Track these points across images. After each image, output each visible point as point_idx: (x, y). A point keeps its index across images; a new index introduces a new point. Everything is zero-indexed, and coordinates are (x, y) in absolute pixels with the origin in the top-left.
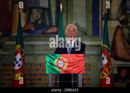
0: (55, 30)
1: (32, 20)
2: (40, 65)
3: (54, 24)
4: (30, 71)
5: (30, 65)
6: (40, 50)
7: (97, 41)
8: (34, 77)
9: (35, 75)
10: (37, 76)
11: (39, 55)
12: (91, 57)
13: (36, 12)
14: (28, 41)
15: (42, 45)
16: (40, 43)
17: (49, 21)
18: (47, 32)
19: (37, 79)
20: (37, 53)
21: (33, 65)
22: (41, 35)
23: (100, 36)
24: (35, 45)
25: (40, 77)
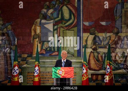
0: (57, 53)
1: (44, 48)
2: (48, 72)
3: (56, 50)
4: (43, 76)
5: (43, 73)
6: (48, 65)
7: (80, 59)
8: (45, 79)
9: (46, 78)
10: (47, 78)
11: (48, 67)
12: (76, 68)
13: (46, 44)
14: (42, 59)
15: (49, 62)
16: (48, 60)
17: (53, 49)
18: (52, 54)
19: (47, 81)
20: (46, 66)
21: (44, 73)
22: (49, 56)
23: (82, 57)
24: (46, 62)
25: (48, 79)
